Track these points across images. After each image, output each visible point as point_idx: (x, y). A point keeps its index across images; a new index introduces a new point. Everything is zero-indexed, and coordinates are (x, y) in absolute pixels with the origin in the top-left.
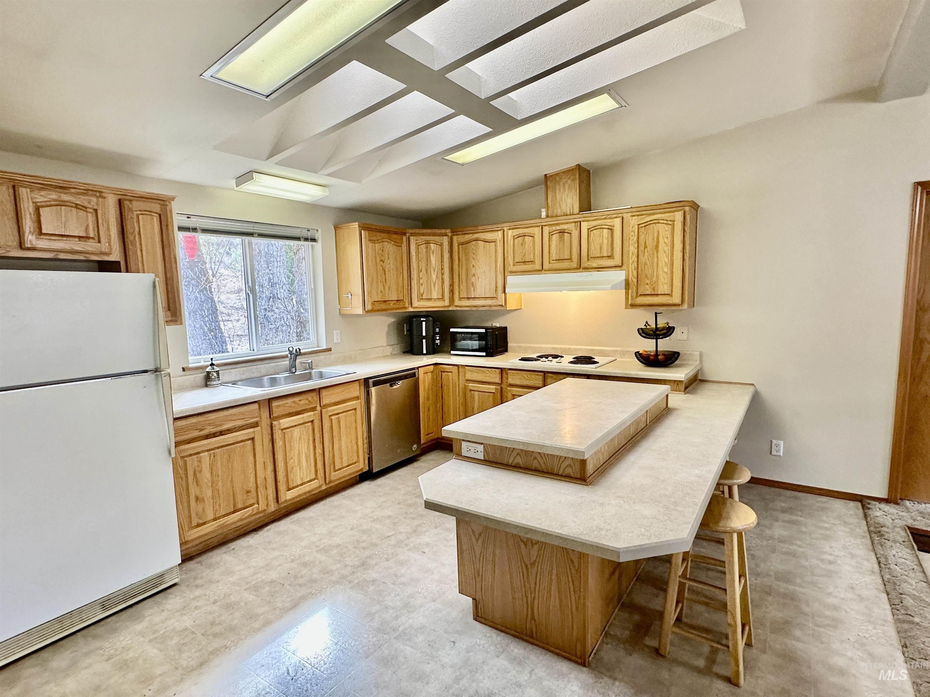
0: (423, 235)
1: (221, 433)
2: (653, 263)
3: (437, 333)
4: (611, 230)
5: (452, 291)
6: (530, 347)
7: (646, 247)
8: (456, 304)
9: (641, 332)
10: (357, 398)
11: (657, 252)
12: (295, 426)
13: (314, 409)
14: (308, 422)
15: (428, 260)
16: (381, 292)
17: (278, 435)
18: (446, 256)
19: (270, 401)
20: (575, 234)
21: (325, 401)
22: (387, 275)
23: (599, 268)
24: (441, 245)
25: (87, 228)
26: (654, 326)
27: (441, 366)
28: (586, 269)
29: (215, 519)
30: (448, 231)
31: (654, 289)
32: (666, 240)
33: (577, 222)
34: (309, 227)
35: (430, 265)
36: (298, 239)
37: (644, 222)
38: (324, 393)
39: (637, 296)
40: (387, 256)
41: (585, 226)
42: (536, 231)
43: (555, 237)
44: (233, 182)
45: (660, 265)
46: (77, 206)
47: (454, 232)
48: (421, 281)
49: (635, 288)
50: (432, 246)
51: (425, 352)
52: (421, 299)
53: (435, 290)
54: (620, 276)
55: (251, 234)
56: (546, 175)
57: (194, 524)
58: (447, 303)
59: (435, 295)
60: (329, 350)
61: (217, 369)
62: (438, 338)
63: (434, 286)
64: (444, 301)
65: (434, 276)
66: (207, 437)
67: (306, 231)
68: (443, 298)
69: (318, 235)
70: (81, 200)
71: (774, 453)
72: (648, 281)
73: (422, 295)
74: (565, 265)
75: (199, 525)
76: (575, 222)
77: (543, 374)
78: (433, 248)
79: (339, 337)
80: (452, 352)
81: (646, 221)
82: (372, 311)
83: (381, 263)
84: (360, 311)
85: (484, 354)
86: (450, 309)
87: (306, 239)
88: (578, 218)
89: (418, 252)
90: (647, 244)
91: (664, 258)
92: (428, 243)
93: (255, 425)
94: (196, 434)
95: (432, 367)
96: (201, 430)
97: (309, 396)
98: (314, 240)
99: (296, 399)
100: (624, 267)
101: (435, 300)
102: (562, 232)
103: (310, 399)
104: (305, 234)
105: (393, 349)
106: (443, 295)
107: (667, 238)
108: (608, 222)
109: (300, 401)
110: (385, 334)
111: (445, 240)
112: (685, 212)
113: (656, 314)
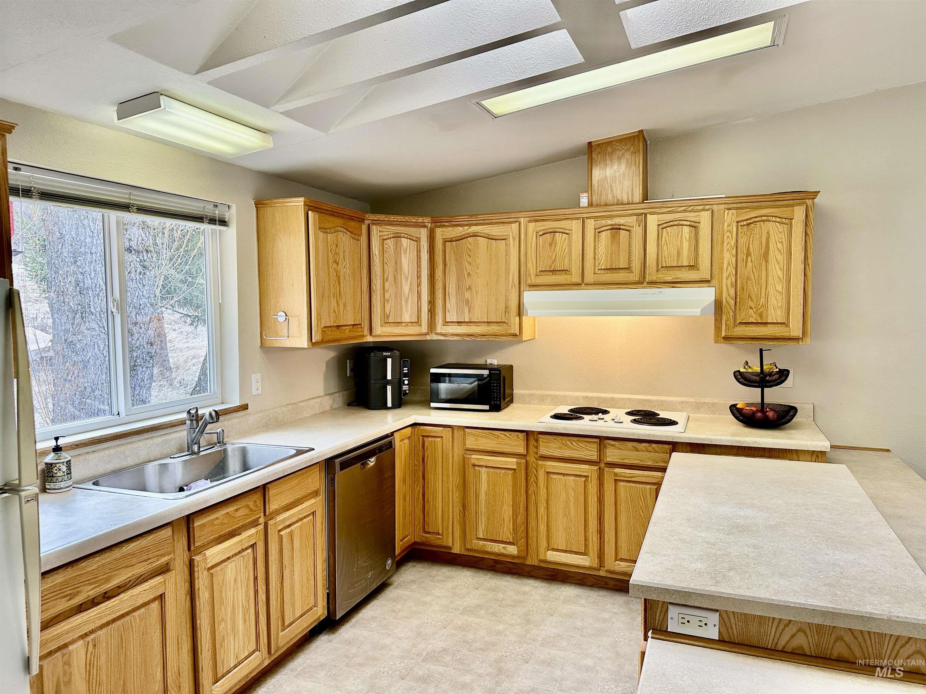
0: (391, 223)
2: (760, 277)
3: (406, 375)
4: (694, 226)
5: (432, 312)
7: (748, 254)
8: (439, 331)
9: (739, 376)
10: (316, 493)
11: (767, 261)
12: (229, 558)
13: (254, 523)
14: (247, 549)
15: (398, 263)
16: (334, 311)
17: (200, 582)
18: (425, 256)
19: (189, 519)
20: (638, 231)
21: (272, 506)
22: (342, 285)
23: (674, 283)
24: (417, 240)
26: (758, 369)
27: (422, 427)
28: (653, 284)
30: (427, 220)
31: (761, 316)
32: (779, 245)
33: (641, 214)
34: (215, 200)
35: (401, 270)
36: (200, 218)
37: (745, 218)
38: (272, 492)
39: (735, 326)
40: (341, 254)
41: (653, 221)
42: (575, 226)
43: (604, 236)
44: (112, 112)
45: (770, 281)
47: (437, 222)
48: (387, 295)
49: (732, 314)
50: (404, 241)
51: (389, 404)
52: (385, 322)
53: (407, 311)
54: (706, 295)
55: (125, 207)
56: (590, 143)
58: (424, 329)
59: (407, 317)
60: (245, 407)
62: (406, 382)
63: (407, 301)
64: (420, 325)
65: (406, 289)
66: (81, 609)
67: (211, 207)
68: (418, 322)
69: (231, 215)
72: (751, 304)
73: (388, 316)
74: (620, 276)
76: (638, 215)
77: (598, 440)
78: (405, 245)
79: (259, 384)
80: (433, 405)
81: (748, 217)
82: (321, 343)
83: (335, 265)
84: (303, 342)
85: (487, 407)
86: (428, 338)
87: (211, 221)
88: (641, 208)
89: (383, 251)
90: (751, 250)
91: (776, 270)
92: (397, 236)
93: (165, 570)
95: (410, 428)
97: (250, 501)
98: (223, 222)
99: (231, 509)
100: (714, 282)
101: (407, 324)
102: (616, 228)
103: (251, 504)
104: (209, 210)
105: (334, 401)
106: (419, 317)
107: (781, 242)
108: (691, 216)
109: (236, 510)
110: (322, 376)
111: (423, 233)
112: (807, 207)
113: (761, 351)
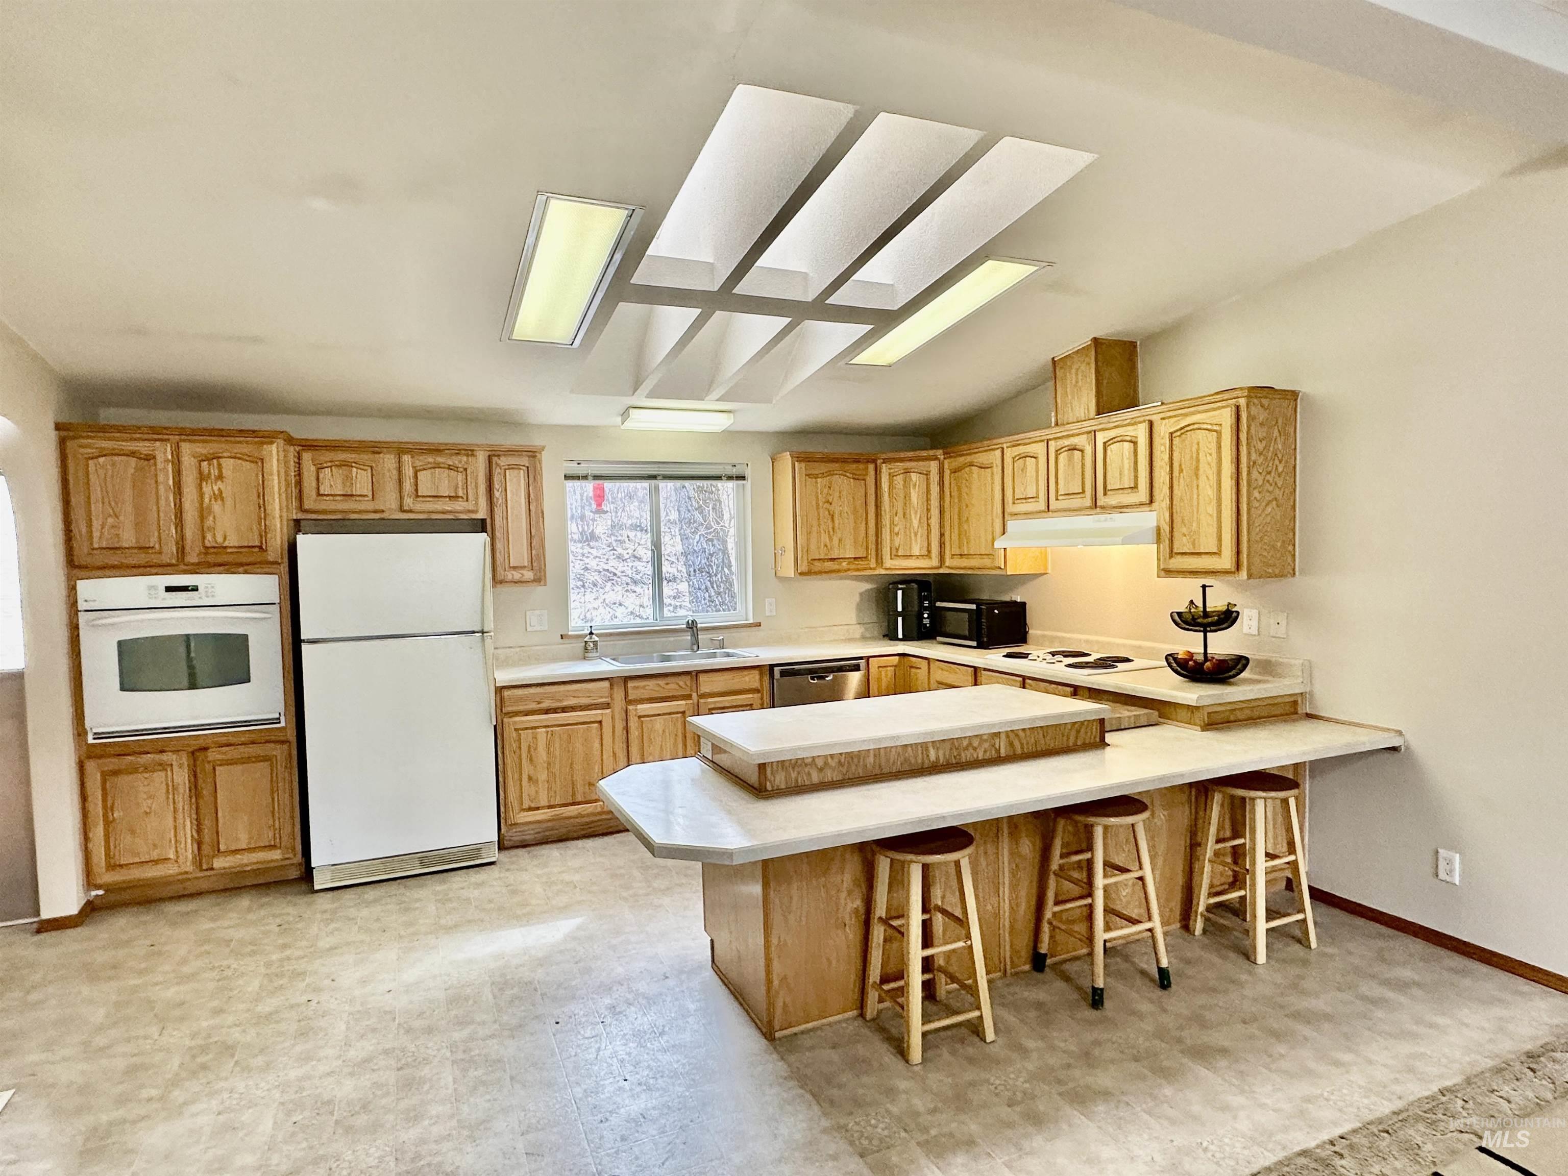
0: (902, 460)
1: (564, 710)
2: (1191, 498)
3: (926, 609)
4: (1134, 443)
5: (942, 545)
6: (1056, 637)
7: (1181, 471)
8: (947, 564)
9: (1177, 618)
10: (757, 691)
11: (1198, 478)
12: (659, 715)
13: (689, 697)
14: (677, 713)
15: (907, 496)
16: (826, 546)
17: (633, 723)
18: (935, 489)
19: (627, 679)
20: (1089, 451)
21: (704, 689)
22: (837, 522)
23: (1121, 508)
24: (927, 474)
25: (456, 488)
26: (1202, 609)
27: (911, 658)
28: (1104, 509)
29: (550, 807)
30: (939, 453)
31: (1194, 544)
32: (1209, 458)
33: (1090, 432)
34: (734, 461)
35: (910, 504)
36: (718, 478)
37: (1179, 427)
38: (702, 678)
39: (1171, 557)
40: (837, 494)
41: (1100, 438)
42: (1039, 449)
43: (1063, 457)
44: (619, 420)
45: (1201, 502)
46: (450, 468)
47: (948, 455)
48: (896, 529)
49: (1167, 542)
50: (914, 476)
51: (900, 636)
52: (895, 555)
53: (916, 542)
54: (1149, 519)
55: (654, 477)
56: (1054, 359)
57: (525, 806)
58: (935, 562)
59: (916, 551)
60: (756, 625)
61: (595, 638)
62: (926, 616)
63: (916, 535)
64: (930, 558)
65: (915, 523)
66: (547, 711)
67: (730, 467)
68: (929, 554)
69: (748, 473)
70: (454, 461)
71: (1442, 875)
72: (1184, 530)
73: (897, 550)
74: (1076, 502)
75: (530, 809)
76: (1088, 432)
77: (1021, 679)
78: (914, 479)
79: (772, 607)
80: (939, 639)
81: (1182, 425)
82: (808, 573)
83: (826, 505)
85: (974, 644)
86: (941, 571)
87: (730, 478)
88: (1093, 425)
89: (891, 487)
90: (1183, 467)
91: (1209, 492)
92: (907, 472)
93: (607, 706)
94: (533, 706)
95: (897, 658)
96: (539, 703)
97: (681, 681)
98: (742, 478)
99: (661, 682)
100: (1153, 506)
101: (917, 557)
102: (1073, 449)
103: (681, 683)
104: (728, 470)
105: (866, 629)
106: (929, 551)
107: (1211, 455)
108: (1131, 430)
109: (667, 684)
110: (854, 606)
111: (934, 466)
112: (1238, 408)
113: (1204, 587)
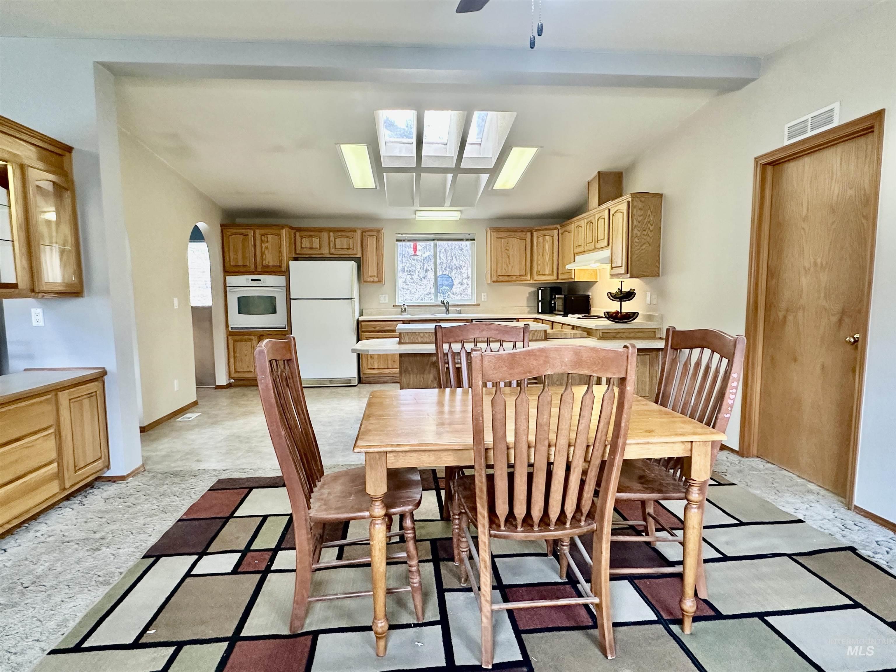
0: (543, 230)
3: (553, 299)
4: (605, 219)
5: (558, 269)
8: (560, 278)
9: (609, 295)
11: (618, 234)
15: (544, 247)
16: (505, 269)
18: (556, 243)
20: (594, 223)
22: (511, 259)
23: (601, 248)
24: (553, 236)
25: (349, 245)
30: (558, 226)
31: (617, 262)
32: (621, 225)
33: (595, 214)
34: (469, 233)
35: (545, 250)
36: (462, 240)
39: (612, 269)
40: (511, 246)
41: (597, 217)
42: (583, 222)
46: (347, 237)
47: (561, 227)
48: (539, 263)
49: (611, 262)
50: (547, 237)
51: (540, 311)
52: (538, 274)
53: (547, 268)
54: (607, 253)
55: (434, 240)
56: (588, 182)
58: (555, 277)
59: (547, 272)
60: (478, 305)
61: (405, 307)
62: (553, 302)
63: (547, 264)
64: (553, 275)
69: (476, 237)
70: (349, 234)
72: (614, 257)
73: (539, 271)
74: (591, 247)
78: (547, 239)
79: (486, 297)
81: (615, 210)
82: (497, 281)
83: (506, 251)
84: (490, 281)
86: (558, 281)
87: (467, 240)
88: (595, 212)
89: (537, 243)
90: (615, 228)
91: (621, 239)
92: (544, 235)
98: (474, 240)
100: (609, 247)
101: (548, 275)
104: (468, 236)
105: (531, 310)
106: (553, 272)
107: (621, 223)
108: (604, 213)
110: (526, 299)
111: (556, 232)
112: (629, 202)
113: (622, 282)
